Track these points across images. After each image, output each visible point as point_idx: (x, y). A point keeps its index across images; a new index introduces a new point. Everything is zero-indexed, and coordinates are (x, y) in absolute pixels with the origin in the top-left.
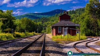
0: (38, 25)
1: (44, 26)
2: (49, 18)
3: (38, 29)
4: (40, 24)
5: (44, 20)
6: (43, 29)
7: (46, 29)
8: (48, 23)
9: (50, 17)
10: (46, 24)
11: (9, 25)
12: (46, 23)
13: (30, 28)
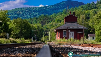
0: (35, 29)
1: (45, 29)
2: (53, 16)
3: (36, 35)
4: (38, 27)
5: (45, 19)
6: (43, 35)
7: (48, 35)
8: (51, 25)
9: (55, 15)
10: (48, 27)
11: (4, 29)
12: (48, 25)
13: (25, 33)
